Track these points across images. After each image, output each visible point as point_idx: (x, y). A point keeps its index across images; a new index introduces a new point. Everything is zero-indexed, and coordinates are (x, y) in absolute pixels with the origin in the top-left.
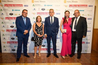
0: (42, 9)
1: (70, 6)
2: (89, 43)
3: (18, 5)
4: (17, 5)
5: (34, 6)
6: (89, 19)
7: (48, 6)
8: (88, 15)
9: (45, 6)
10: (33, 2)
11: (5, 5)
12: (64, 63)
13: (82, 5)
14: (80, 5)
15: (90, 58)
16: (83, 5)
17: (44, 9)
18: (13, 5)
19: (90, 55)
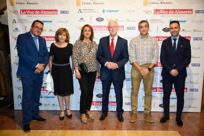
0: (97, 19)
1: (156, 12)
2: (197, 90)
3: (49, 11)
4: (46, 10)
5: (81, 12)
6: (196, 39)
7: (110, 11)
8: (195, 31)
9: (104, 11)
10: (78, 4)
11: (23, 12)
12: (144, 131)
13: (180, 10)
14: (177, 10)
15: (198, 122)
16: (184, 10)
17: (102, 19)
18: (38, 10)
19: (198, 116)
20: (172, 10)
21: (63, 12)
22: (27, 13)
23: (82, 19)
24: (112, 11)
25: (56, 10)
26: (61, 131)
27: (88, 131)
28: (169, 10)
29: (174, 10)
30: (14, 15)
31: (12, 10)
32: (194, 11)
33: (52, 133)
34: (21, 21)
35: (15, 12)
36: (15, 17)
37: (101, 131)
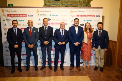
1: (77, 16)
5: (39, 16)
8: (96, 25)
20: (85, 15)
21: (30, 16)
22: (11, 16)
23: (39, 19)
24: (55, 15)
25: (26, 15)
26: (27, 78)
27: (42, 77)
28: (83, 15)
29: (86, 15)
30: (4, 17)
31: (3, 14)
32: (95, 16)
33: (22, 79)
34: (8, 20)
35: (5, 15)
36: (4, 18)
37: (49, 77)
